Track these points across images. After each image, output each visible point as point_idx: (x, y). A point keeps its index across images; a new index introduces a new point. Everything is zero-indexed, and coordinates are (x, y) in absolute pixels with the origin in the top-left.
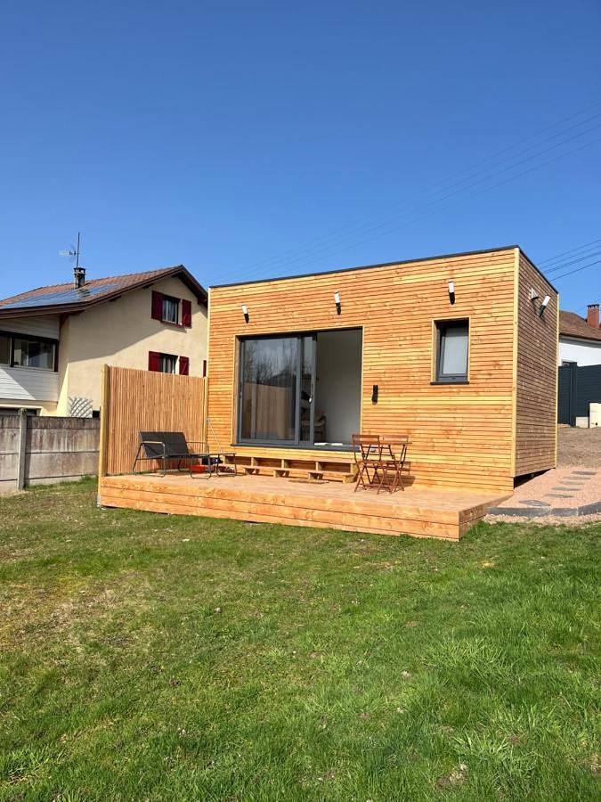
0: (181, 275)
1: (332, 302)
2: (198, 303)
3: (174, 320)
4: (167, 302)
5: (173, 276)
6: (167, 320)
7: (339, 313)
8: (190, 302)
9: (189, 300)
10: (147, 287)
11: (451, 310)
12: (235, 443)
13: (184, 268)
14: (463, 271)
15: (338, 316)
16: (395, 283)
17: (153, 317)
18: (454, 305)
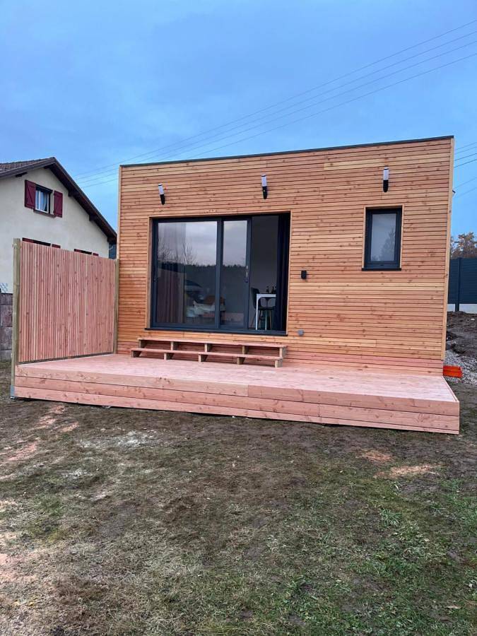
0: (54, 168)
1: (258, 185)
2: (69, 196)
3: (46, 210)
4: (40, 192)
5: (45, 168)
6: (39, 209)
7: (265, 197)
8: (61, 194)
9: (60, 192)
10: (20, 175)
11: (384, 197)
12: (149, 327)
13: (56, 161)
14: (398, 159)
15: (264, 200)
16: (326, 169)
17: (26, 206)
18: (387, 193)
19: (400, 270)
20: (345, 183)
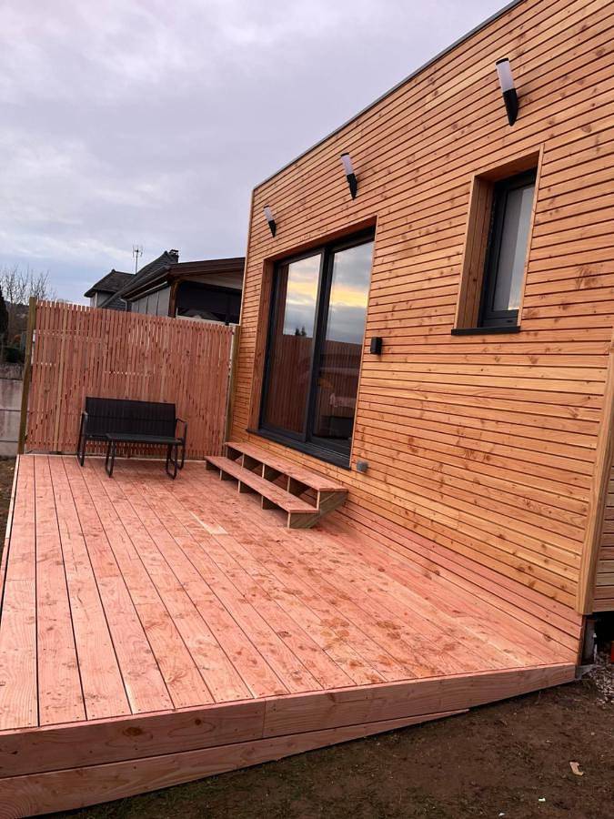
7: (354, 197)
11: (508, 140)
12: (254, 428)
18: (515, 126)
19: (517, 330)
20: (450, 129)
